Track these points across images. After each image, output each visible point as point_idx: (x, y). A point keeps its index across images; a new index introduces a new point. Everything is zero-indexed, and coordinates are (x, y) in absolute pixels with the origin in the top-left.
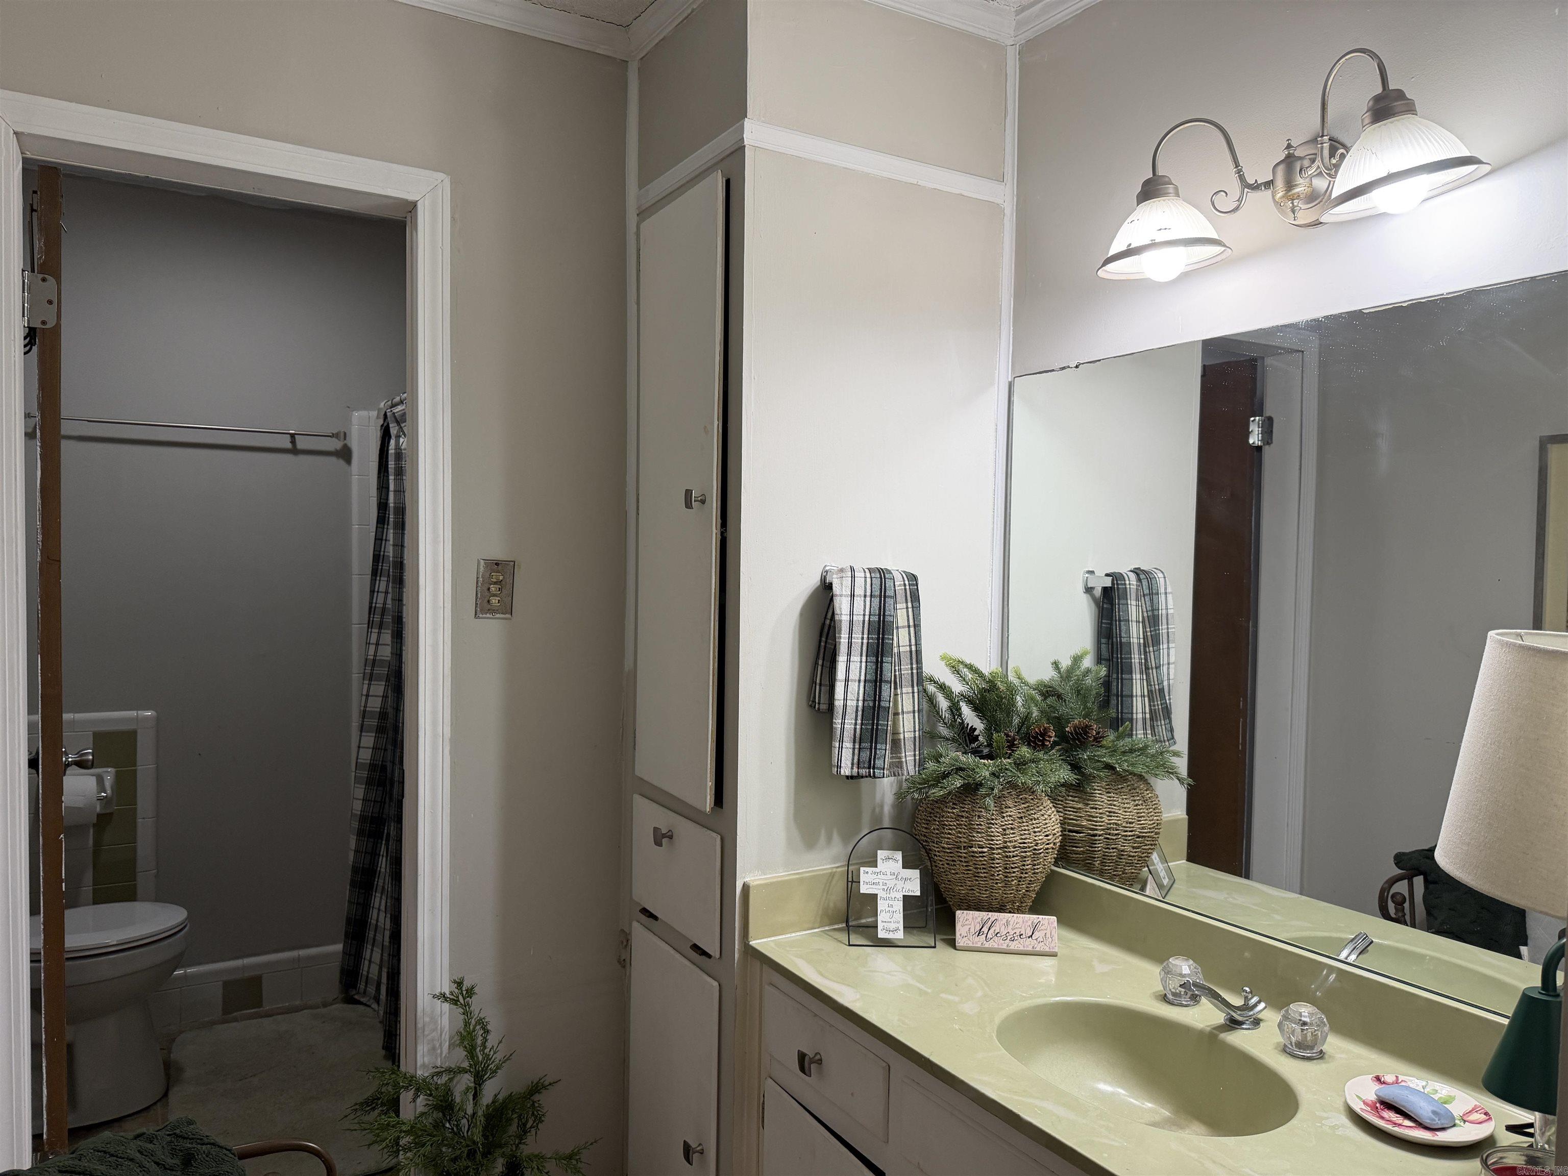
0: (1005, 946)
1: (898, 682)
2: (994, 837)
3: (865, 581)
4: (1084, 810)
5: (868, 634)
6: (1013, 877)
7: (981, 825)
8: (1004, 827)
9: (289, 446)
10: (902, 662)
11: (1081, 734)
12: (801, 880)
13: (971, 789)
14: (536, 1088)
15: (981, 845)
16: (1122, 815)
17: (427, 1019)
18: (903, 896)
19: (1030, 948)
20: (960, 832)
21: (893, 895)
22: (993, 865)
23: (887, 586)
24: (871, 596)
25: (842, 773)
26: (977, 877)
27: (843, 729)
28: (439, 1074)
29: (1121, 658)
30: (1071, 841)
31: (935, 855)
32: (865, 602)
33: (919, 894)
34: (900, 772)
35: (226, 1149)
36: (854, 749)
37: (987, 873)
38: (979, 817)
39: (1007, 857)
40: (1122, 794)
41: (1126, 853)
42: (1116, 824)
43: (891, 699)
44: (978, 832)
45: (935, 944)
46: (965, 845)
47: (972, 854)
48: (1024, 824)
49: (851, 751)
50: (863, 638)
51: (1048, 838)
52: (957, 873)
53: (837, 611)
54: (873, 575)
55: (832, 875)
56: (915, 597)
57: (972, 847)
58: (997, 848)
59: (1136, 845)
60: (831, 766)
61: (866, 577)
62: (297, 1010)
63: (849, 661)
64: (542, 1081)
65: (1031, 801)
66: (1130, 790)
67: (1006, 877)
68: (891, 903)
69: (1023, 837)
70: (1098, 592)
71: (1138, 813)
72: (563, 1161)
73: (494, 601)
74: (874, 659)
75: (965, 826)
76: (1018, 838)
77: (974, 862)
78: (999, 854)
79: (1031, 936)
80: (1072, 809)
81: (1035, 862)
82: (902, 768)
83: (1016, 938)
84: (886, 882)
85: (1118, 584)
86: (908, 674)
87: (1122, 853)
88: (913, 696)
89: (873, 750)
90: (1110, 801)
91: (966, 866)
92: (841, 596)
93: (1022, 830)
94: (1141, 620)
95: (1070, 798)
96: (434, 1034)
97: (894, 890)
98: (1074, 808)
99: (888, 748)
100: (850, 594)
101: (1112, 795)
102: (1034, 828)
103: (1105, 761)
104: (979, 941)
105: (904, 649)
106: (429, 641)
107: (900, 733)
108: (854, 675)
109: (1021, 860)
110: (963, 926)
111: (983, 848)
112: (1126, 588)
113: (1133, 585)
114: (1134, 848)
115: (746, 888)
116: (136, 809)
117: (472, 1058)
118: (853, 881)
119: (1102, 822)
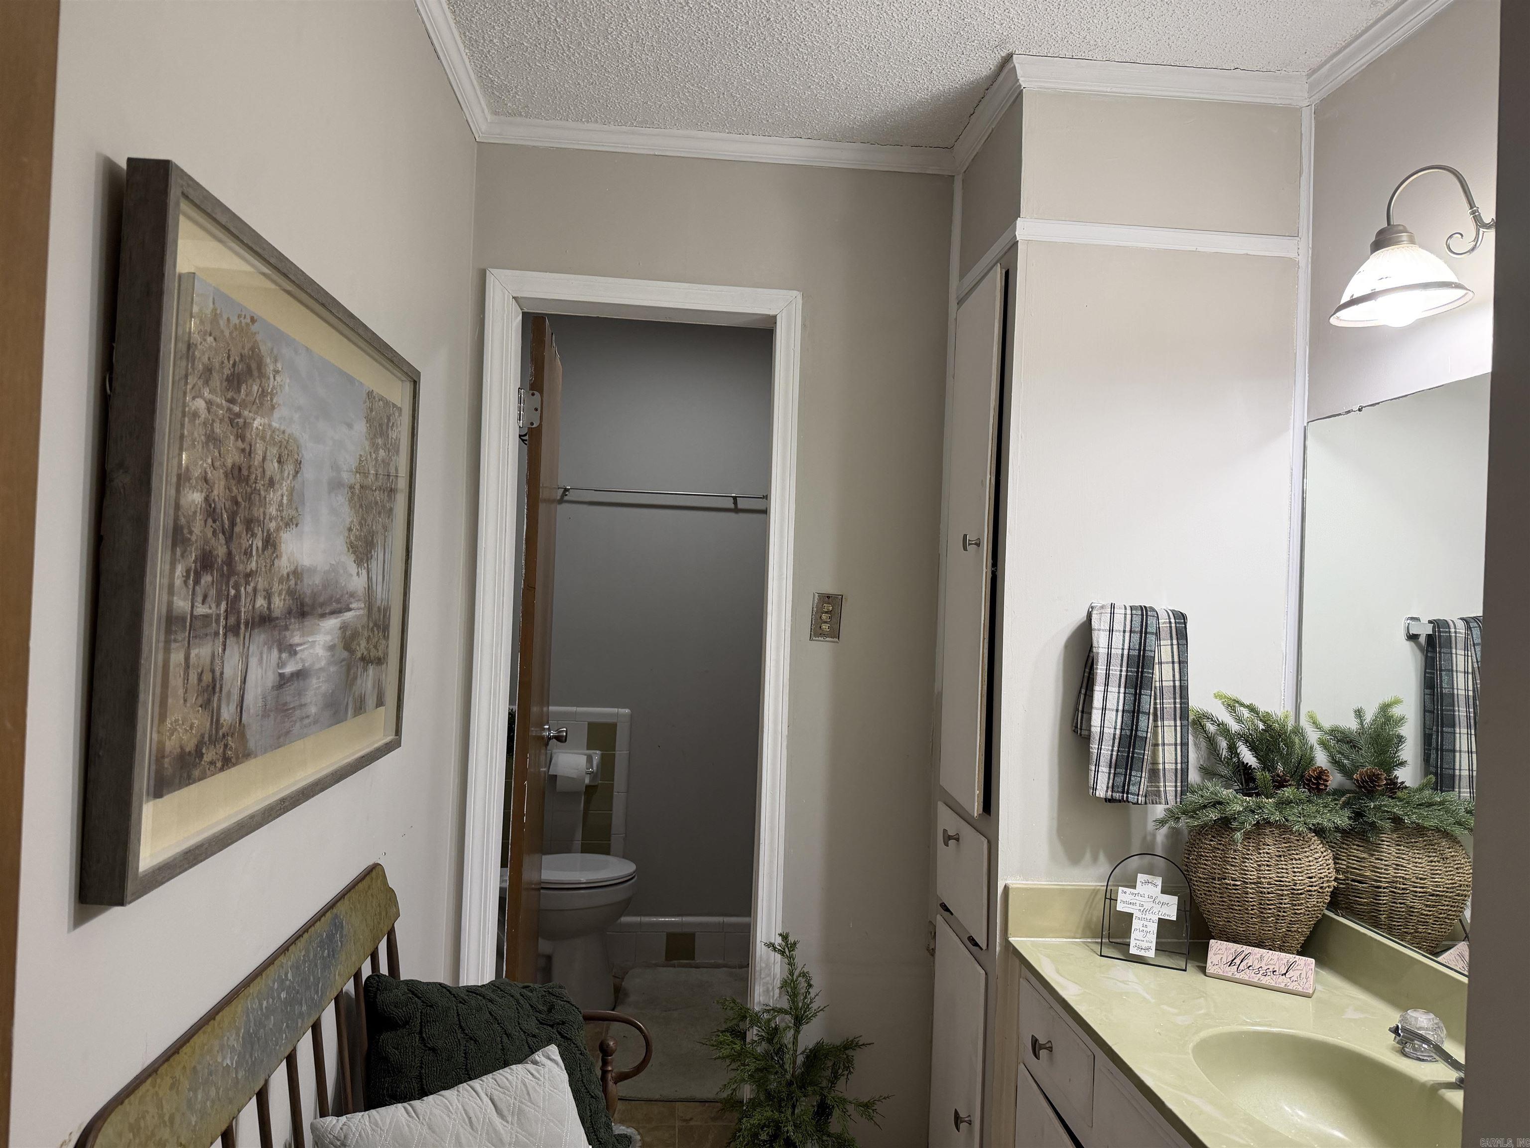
0: (1256, 980)
1: (1159, 715)
2: (1248, 871)
3: (1125, 617)
4: (1369, 860)
5: (1127, 667)
6: (1269, 913)
7: (1235, 858)
8: (1259, 863)
9: (732, 506)
10: (1164, 696)
11: (1367, 782)
12: (1062, 891)
13: (1225, 824)
14: (850, 1045)
15: (1235, 878)
16: (1412, 869)
17: (763, 965)
18: (1159, 918)
19: (1282, 985)
20: (1215, 864)
21: (1148, 916)
22: (1246, 899)
23: (1149, 622)
24: (1131, 632)
25: (1097, 795)
26: (1232, 909)
27: (1099, 755)
28: (768, 1011)
29: (1442, 710)
30: (1353, 891)
31: (1194, 885)
32: (1124, 637)
33: (1175, 919)
34: (1158, 800)
35: (575, 1007)
36: (1109, 773)
37: (1241, 906)
38: (1235, 851)
39: (1261, 892)
40: (1414, 848)
41: (1416, 910)
42: (1403, 878)
43: (1149, 730)
44: (1232, 865)
45: (1186, 968)
46: (1219, 876)
47: (1226, 886)
48: (1282, 863)
49: (1107, 775)
50: (1121, 671)
51: (1311, 880)
52: (1213, 904)
53: (1095, 644)
54: (1134, 612)
55: (1095, 892)
56: (1181, 635)
57: (1226, 879)
58: (1251, 883)
59: (1429, 903)
60: (1088, 787)
61: (1125, 614)
62: (718, 966)
63: (1106, 691)
64: (856, 1040)
65: (1296, 842)
66: (1426, 845)
67: (1262, 913)
68: (1146, 923)
69: (1279, 875)
70: (1422, 640)
71: (1432, 870)
72: (861, 1108)
73: (825, 627)
74: (1133, 691)
75: (1220, 858)
76: (1273, 875)
77: (1228, 894)
78: (1253, 888)
79: (1285, 974)
80: (1356, 859)
81: (1294, 902)
82: (1160, 796)
83: (1269, 974)
84: (1143, 903)
85: (1439, 632)
86: (1170, 707)
87: (1412, 909)
88: (1176, 730)
89: (1127, 776)
90: (1399, 853)
91: (1221, 897)
92: (1099, 630)
93: (1279, 868)
94: (1470, 670)
95: (1355, 847)
96: (768, 978)
97: (1151, 912)
98: (1357, 857)
99: (1143, 775)
100: (1108, 629)
101: (1402, 848)
102: (1294, 868)
103: (1394, 813)
104: (1231, 971)
105: (1168, 684)
106: (773, 657)
107: (1160, 764)
108: (1112, 703)
109: (1277, 897)
110: (1215, 954)
111: (1236, 881)
112: (1450, 636)
113: (1460, 633)
114: (1427, 906)
115: (1006, 889)
116: (613, 785)
117: (793, 1002)
118: (1111, 899)
119: (1387, 874)
